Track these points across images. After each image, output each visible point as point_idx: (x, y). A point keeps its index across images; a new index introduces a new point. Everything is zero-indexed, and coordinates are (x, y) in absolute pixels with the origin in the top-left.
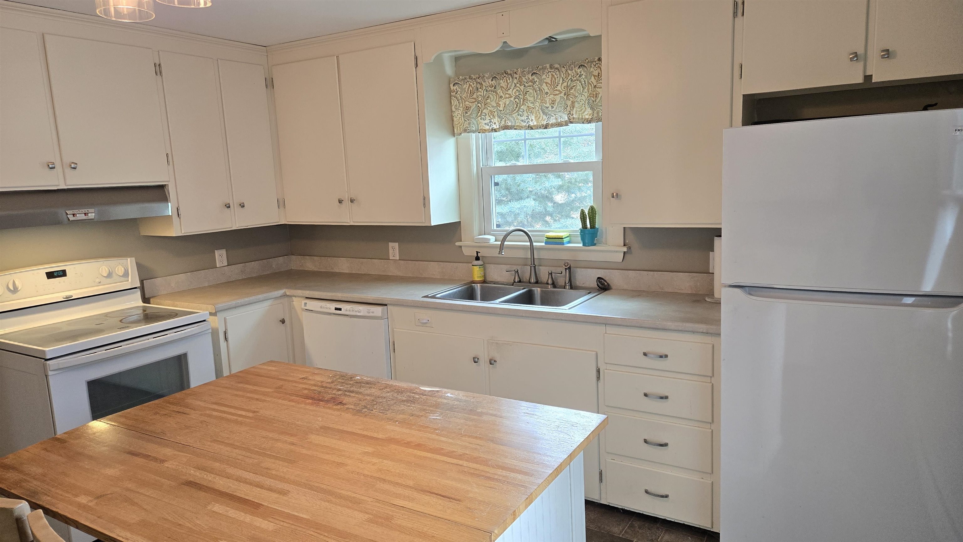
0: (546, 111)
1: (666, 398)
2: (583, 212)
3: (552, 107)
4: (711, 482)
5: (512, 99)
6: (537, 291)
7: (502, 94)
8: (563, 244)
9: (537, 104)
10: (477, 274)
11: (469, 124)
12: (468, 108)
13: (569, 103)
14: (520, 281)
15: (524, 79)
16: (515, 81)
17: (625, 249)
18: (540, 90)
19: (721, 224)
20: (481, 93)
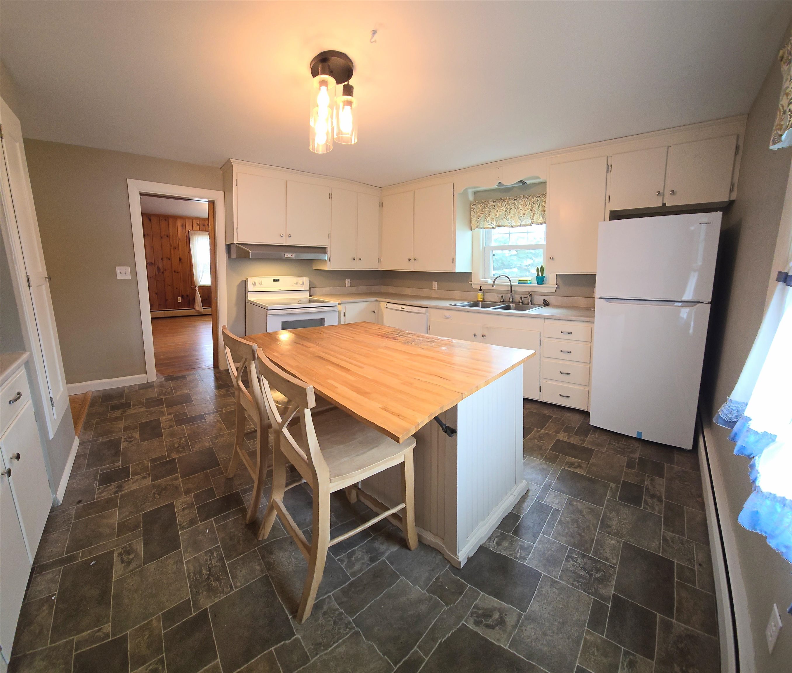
0: (520, 218)
1: (571, 352)
2: (538, 269)
3: (524, 216)
4: (588, 390)
5: (504, 212)
6: (513, 306)
7: (498, 210)
8: (528, 283)
9: (516, 215)
10: (480, 297)
11: (480, 224)
12: (479, 216)
13: (532, 214)
14: (503, 301)
15: (510, 202)
16: (506, 203)
17: (556, 286)
18: (518, 208)
19: (596, 272)
20: (487, 209)
